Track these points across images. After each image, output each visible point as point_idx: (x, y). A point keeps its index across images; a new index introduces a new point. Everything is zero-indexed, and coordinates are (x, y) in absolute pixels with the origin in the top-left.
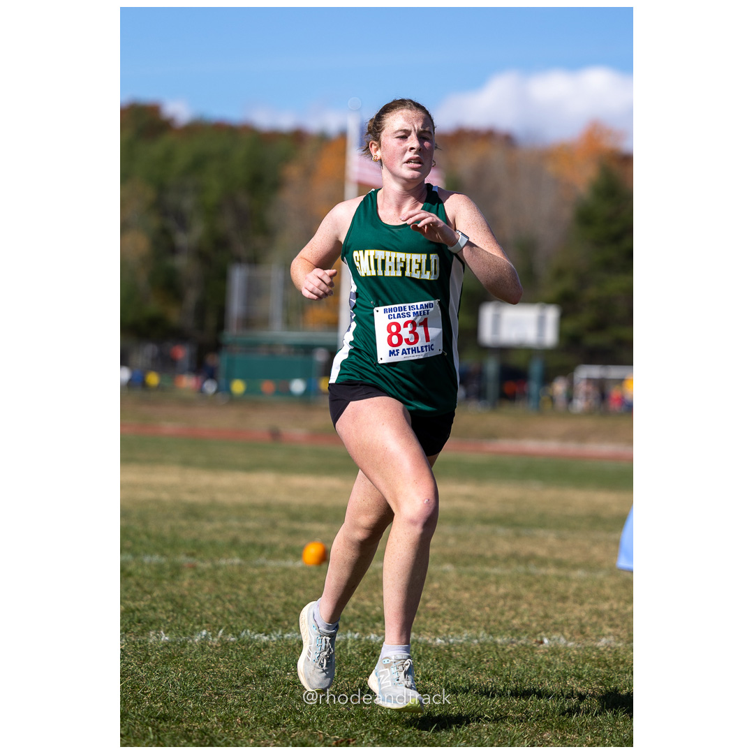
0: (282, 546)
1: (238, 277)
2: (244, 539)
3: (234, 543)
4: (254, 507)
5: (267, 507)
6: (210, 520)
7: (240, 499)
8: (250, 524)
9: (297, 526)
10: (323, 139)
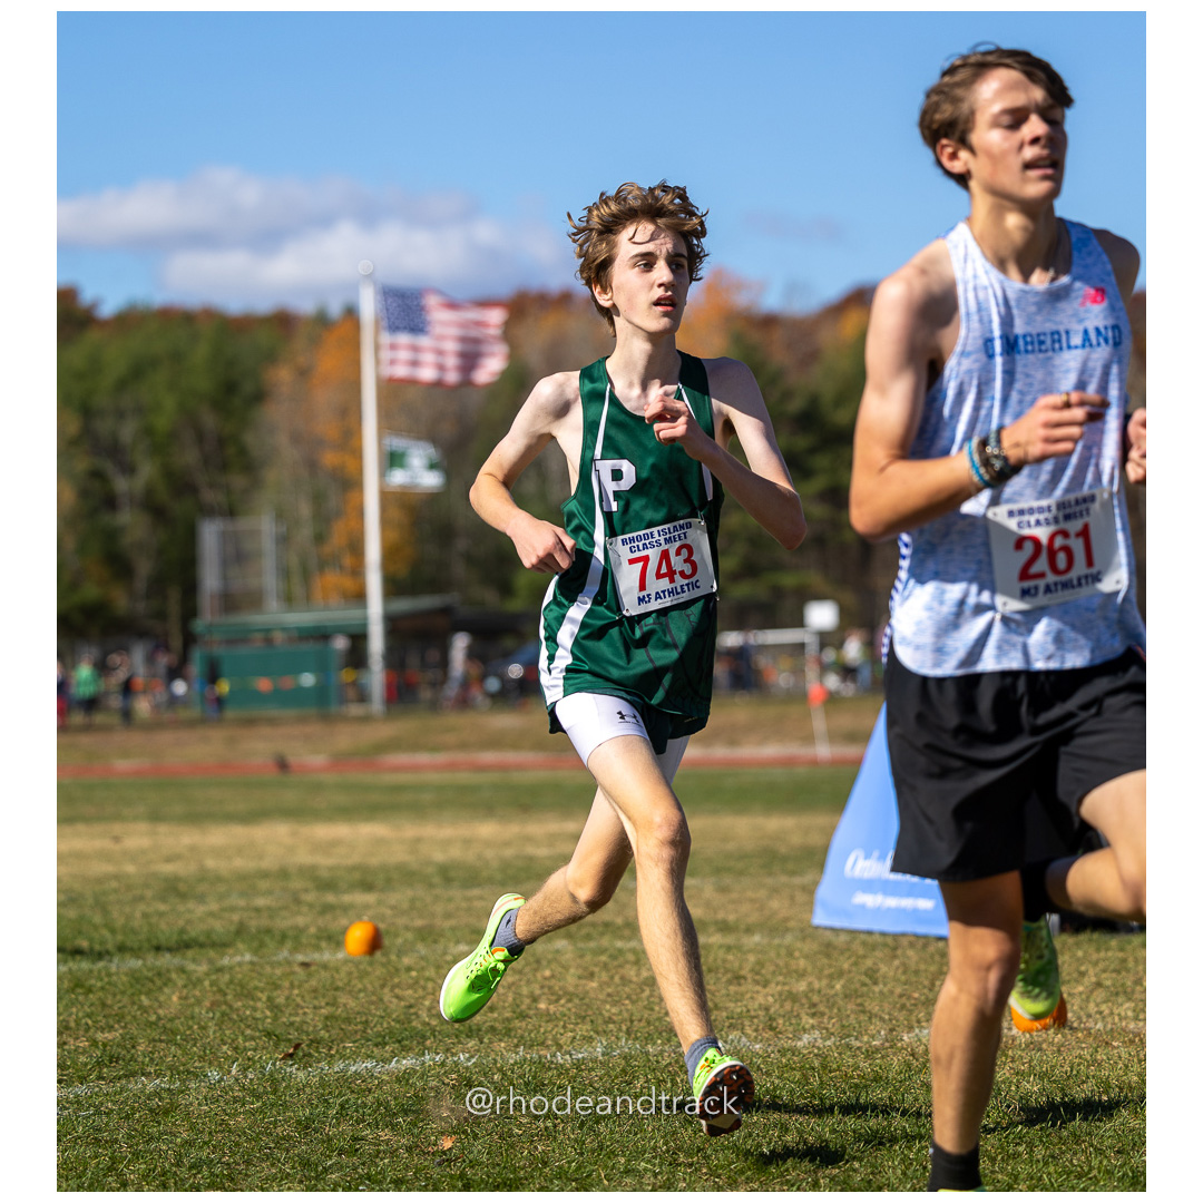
0: (313, 930)
2: (254, 924)
3: (241, 931)
7: (243, 864)
10: (322, 321)
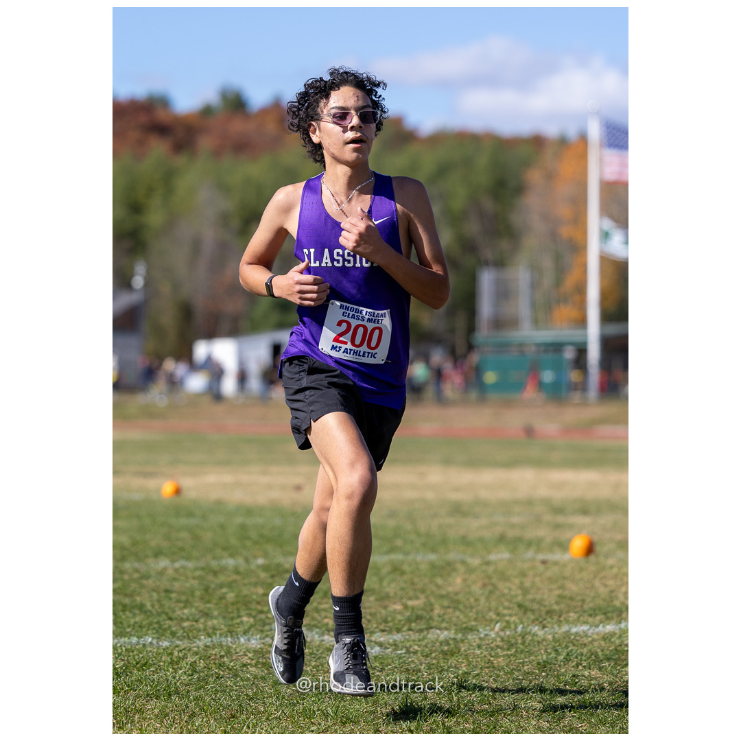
0: (549, 540)
1: (487, 280)
2: (511, 534)
3: (502, 539)
4: (517, 502)
5: (529, 502)
6: (476, 516)
7: (504, 495)
8: (515, 520)
9: (560, 519)
10: (563, 142)
